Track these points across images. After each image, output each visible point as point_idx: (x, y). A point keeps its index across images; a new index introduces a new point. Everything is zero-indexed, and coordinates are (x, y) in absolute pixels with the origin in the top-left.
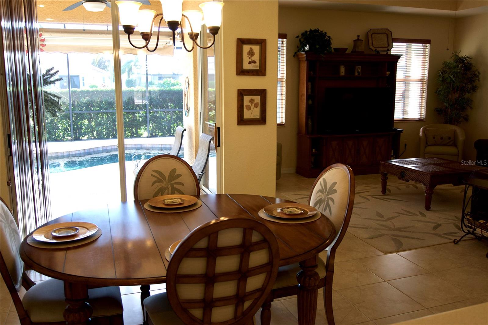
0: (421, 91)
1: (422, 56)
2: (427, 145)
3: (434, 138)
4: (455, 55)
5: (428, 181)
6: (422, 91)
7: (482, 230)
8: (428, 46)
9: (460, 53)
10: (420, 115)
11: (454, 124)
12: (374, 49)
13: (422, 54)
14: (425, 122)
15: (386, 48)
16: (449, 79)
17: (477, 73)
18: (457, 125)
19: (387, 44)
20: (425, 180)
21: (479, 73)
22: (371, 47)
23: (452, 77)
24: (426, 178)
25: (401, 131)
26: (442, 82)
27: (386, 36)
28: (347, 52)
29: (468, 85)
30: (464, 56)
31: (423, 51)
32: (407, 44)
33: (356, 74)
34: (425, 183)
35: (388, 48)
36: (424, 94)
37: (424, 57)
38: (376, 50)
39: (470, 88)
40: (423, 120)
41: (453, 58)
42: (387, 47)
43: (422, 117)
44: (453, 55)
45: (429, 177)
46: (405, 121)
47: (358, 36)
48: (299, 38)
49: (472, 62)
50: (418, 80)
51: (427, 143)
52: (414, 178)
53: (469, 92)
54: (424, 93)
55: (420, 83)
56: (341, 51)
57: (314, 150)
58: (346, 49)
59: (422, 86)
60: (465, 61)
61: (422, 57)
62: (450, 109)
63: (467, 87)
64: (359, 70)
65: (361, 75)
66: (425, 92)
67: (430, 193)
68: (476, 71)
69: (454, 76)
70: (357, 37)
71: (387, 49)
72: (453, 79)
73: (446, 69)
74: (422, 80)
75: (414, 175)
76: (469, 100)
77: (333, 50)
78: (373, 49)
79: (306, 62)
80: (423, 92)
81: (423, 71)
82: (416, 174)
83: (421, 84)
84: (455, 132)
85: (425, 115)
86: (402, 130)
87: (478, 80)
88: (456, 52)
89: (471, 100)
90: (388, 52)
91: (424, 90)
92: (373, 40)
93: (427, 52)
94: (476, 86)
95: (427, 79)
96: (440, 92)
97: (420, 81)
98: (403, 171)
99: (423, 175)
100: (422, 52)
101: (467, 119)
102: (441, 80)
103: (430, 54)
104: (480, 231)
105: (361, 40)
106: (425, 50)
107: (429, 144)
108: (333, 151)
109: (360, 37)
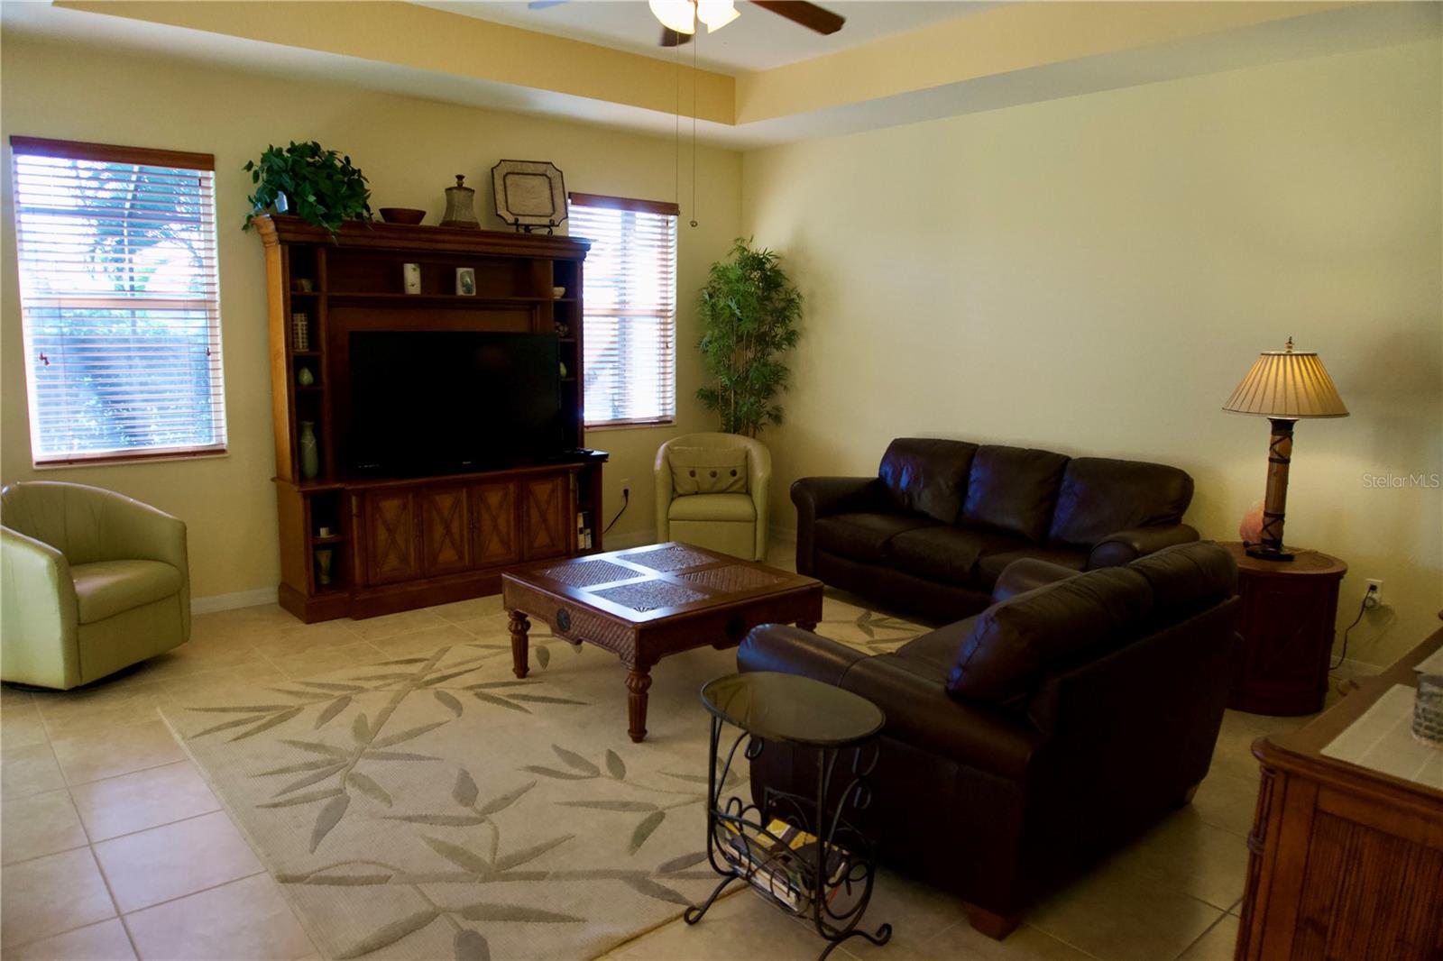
0: (660, 342)
1: (659, 246)
2: (674, 494)
3: (693, 474)
4: (740, 247)
5: (630, 649)
6: (663, 342)
7: (774, 881)
8: (672, 221)
9: (751, 241)
10: (661, 407)
11: (746, 434)
12: (511, 219)
13: (660, 243)
14: (674, 426)
15: (547, 216)
16: (727, 311)
17: (795, 296)
18: (754, 437)
19: (550, 206)
20: (623, 642)
21: (798, 295)
22: (502, 212)
23: (734, 306)
24: (625, 639)
25: (603, 458)
26: (712, 319)
27: (547, 186)
28: (425, 222)
29: (776, 329)
30: (761, 252)
31: (661, 234)
32: (624, 212)
33: (460, 292)
34: (623, 654)
35: (553, 218)
36: (669, 351)
37: (665, 250)
38: (516, 223)
39: (781, 338)
40: (670, 422)
41: (736, 255)
42: (551, 216)
43: (669, 413)
44: (735, 247)
45: (632, 633)
46: (619, 426)
47: (460, 178)
48: (254, 168)
49: (783, 267)
50: (650, 313)
51: (674, 490)
52: (594, 633)
53: (778, 347)
54: (667, 347)
55: (658, 320)
56: (402, 220)
57: (323, 532)
58: (421, 214)
59: (663, 330)
60: (765, 263)
61: (660, 250)
62: (736, 393)
63: (774, 334)
64: (468, 280)
65: (474, 294)
66: (670, 345)
67: (640, 685)
68: (792, 291)
69: (738, 303)
70: (456, 179)
71: (551, 221)
72: (737, 312)
73: (719, 284)
74: (663, 314)
75: (593, 626)
76: (779, 368)
77: (377, 216)
78: (506, 218)
79: (279, 246)
80: (665, 345)
81: (664, 288)
82: (598, 622)
83: (661, 323)
84: (747, 456)
85: (675, 409)
86: (606, 456)
87: (799, 315)
88: (743, 240)
89: (786, 369)
90: (553, 228)
91: (669, 339)
92: (509, 193)
93: (670, 238)
94: (795, 331)
95: (675, 310)
96: (707, 346)
97: (657, 317)
98: (564, 610)
99: (617, 626)
100: (659, 237)
101: (777, 417)
102: (708, 313)
103: (679, 243)
104: (768, 883)
105: (466, 189)
106: (665, 231)
107: (680, 491)
108: (389, 530)
109: (464, 180)
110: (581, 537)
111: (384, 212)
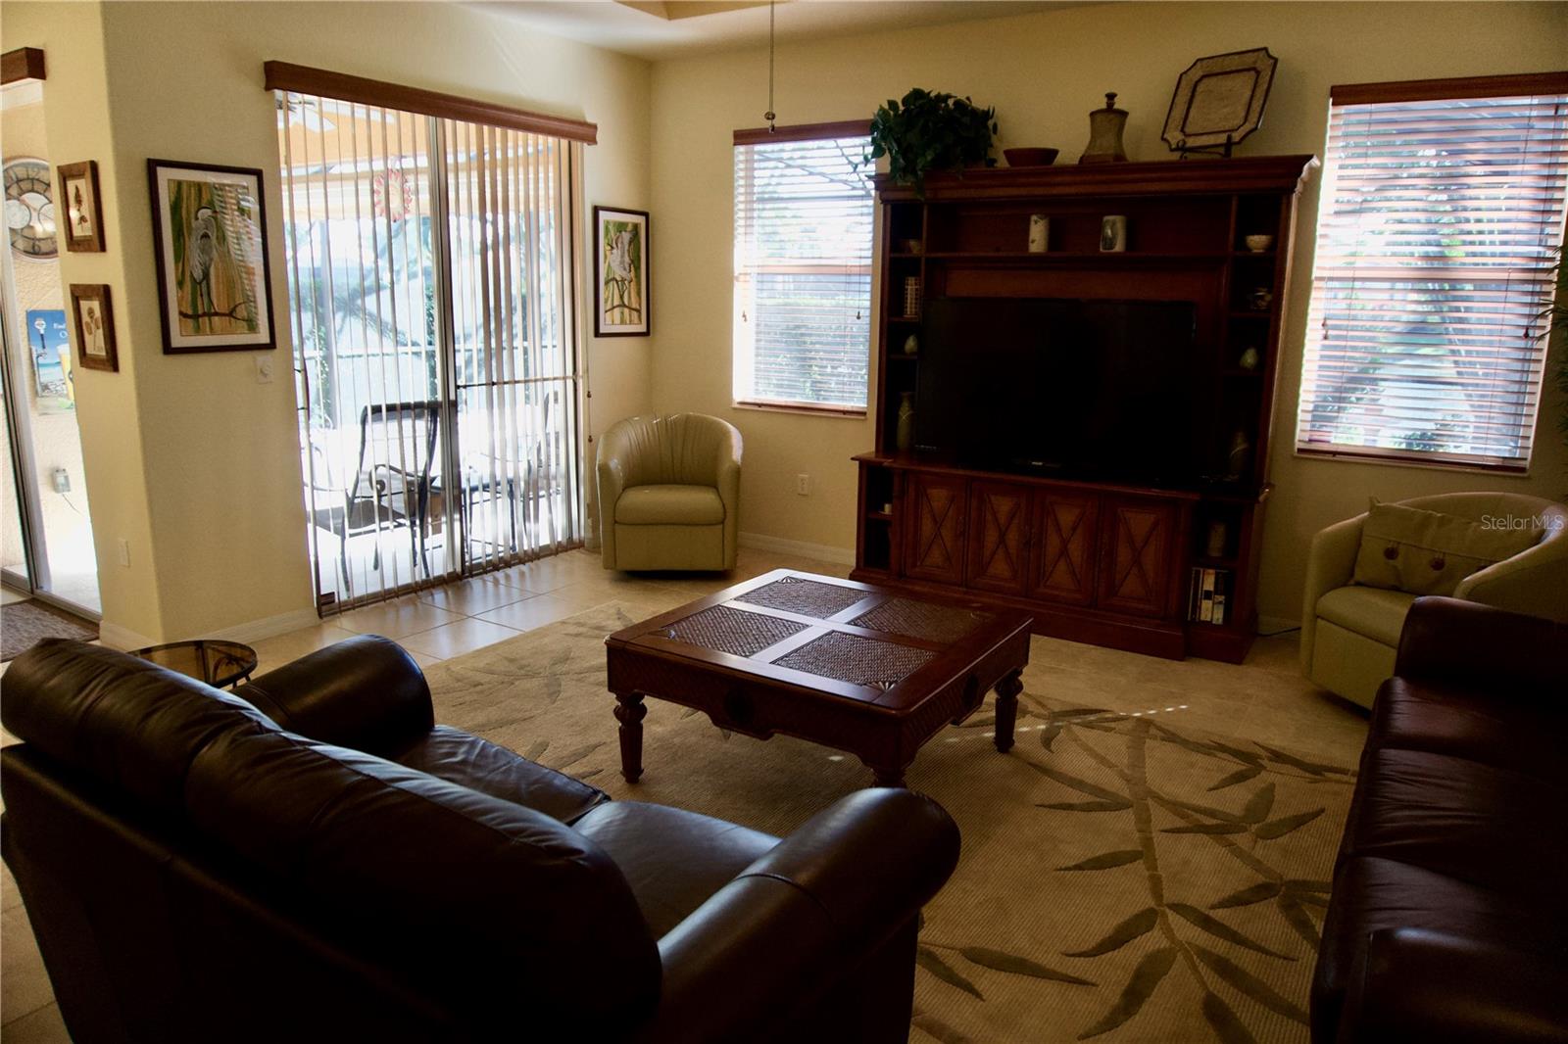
1: (1538, 153)
2: (1351, 579)
3: (1391, 554)
12: (1176, 142)
13: (1538, 148)
15: (1232, 131)
31: (1543, 130)
33: (1101, 247)
38: (1183, 146)
40: (1522, 470)
42: (1238, 129)
47: (1110, 97)
51: (1352, 572)
55: (1526, 287)
57: (888, 508)
58: (1055, 153)
61: (1540, 160)
65: (1117, 249)
70: (1105, 100)
79: (882, 206)
85: (1532, 448)
92: (1195, 104)
100: (1539, 137)
105: (1118, 111)
106: (1551, 124)
107: (1358, 576)
108: (935, 520)
109: (1116, 99)
110: (1206, 605)
111: (1009, 154)
